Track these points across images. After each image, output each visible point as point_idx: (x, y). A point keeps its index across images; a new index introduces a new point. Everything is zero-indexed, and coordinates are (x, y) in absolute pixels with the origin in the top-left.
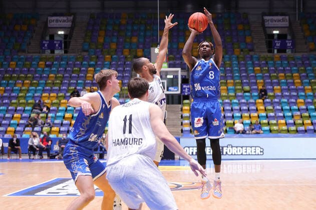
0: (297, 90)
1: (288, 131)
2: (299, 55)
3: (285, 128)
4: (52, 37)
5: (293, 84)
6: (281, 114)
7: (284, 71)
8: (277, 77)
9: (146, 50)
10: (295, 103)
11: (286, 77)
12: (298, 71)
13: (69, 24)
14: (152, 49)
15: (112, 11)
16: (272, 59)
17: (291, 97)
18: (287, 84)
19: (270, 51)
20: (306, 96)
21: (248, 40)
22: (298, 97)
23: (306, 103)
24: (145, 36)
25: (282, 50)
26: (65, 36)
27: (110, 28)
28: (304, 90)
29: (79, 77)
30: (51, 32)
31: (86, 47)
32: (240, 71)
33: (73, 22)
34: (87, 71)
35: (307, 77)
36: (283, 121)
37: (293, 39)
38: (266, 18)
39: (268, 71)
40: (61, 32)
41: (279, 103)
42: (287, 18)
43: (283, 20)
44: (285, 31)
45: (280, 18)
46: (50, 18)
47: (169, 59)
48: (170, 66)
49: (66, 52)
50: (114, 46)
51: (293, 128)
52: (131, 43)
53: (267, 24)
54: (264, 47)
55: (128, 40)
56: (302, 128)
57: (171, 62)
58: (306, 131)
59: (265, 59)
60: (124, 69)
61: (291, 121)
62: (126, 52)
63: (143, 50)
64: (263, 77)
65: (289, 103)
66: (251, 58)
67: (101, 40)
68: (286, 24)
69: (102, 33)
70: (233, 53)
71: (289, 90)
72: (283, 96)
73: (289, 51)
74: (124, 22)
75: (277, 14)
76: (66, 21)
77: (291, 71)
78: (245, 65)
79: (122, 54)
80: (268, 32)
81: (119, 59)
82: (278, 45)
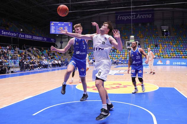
0: (171, 46)
2: (172, 36)
6: (168, 49)
11: (169, 39)
14: (130, 36)
15: (119, 27)
16: (164, 38)
18: (169, 41)
19: (163, 36)
21: (157, 33)
22: (172, 48)
23: (174, 50)
28: (173, 46)
35: (175, 39)
36: (168, 51)
37: (170, 32)
38: (162, 26)
39: (163, 41)
42: (168, 26)
44: (167, 30)
45: (166, 26)
53: (162, 28)
54: (161, 35)
59: (162, 38)
61: (170, 55)
66: (158, 38)
68: (168, 28)
73: (168, 35)
78: (156, 40)
79: (122, 38)
80: (162, 31)
82: (165, 34)
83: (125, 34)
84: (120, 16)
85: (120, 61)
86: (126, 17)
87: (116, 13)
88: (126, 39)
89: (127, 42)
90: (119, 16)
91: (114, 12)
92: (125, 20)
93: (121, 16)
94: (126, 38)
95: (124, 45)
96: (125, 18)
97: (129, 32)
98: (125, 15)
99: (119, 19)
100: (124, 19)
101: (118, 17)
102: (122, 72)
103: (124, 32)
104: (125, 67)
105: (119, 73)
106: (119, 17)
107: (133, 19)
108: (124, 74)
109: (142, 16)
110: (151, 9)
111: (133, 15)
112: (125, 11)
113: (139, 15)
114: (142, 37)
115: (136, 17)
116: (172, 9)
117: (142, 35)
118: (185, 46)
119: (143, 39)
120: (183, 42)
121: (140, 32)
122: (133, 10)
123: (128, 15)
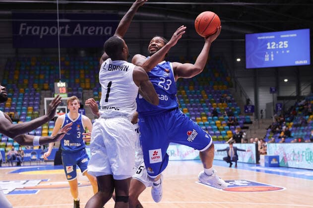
9: (50, 84)
14: (55, 83)
24: (50, 75)
27: (23, 68)
31: (5, 83)
47: (68, 91)
48: (69, 96)
50: (26, 82)
52: (39, 79)
55: (37, 77)
57: (70, 93)
60: (34, 98)
62: (36, 86)
63: (49, 85)
67: (16, 77)
69: (17, 72)
74: (33, 64)
79: (33, 87)
81: (31, 91)
83: (42, 77)
84: (25, 24)
85: (29, 155)
86: (43, 28)
87: (14, 16)
88: (43, 92)
89: (46, 99)
90: (22, 25)
91: (9, 12)
92: (41, 37)
93: (29, 24)
94: (43, 89)
95: (39, 108)
96: (40, 32)
97: (52, 72)
98: (41, 24)
99: (24, 32)
100: (37, 33)
101: (21, 29)
102: (33, 183)
103: (38, 72)
104: (41, 169)
105: (24, 188)
106: (24, 26)
107: (63, 35)
108: (39, 190)
109: (87, 30)
110: (111, 12)
111: (62, 24)
112: (41, 11)
113: (79, 26)
114: (88, 86)
115: (70, 31)
116: (161, 16)
117: (87, 81)
118: (194, 111)
119: (92, 91)
120: (189, 102)
121: (82, 72)
122: (63, 12)
123: (50, 25)
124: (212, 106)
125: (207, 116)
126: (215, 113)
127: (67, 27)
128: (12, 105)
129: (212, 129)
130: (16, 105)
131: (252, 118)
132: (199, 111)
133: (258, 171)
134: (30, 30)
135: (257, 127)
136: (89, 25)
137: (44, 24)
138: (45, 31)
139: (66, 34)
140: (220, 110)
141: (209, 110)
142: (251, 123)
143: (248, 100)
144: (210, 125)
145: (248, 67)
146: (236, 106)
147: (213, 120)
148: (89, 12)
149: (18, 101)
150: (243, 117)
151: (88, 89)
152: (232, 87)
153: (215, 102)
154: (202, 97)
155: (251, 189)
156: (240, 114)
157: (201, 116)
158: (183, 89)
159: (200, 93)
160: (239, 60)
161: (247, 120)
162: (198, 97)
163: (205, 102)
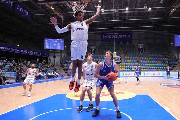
0: (145, 61)
1: (144, 70)
2: (146, 53)
3: (143, 69)
4: (91, 50)
5: (145, 59)
6: (142, 66)
7: (142, 57)
8: (141, 58)
10: (145, 64)
11: (143, 58)
12: (146, 56)
13: (95, 47)
14: (113, 52)
15: (104, 44)
16: (140, 54)
17: (144, 62)
18: (143, 59)
19: (139, 52)
20: (148, 62)
21: (134, 50)
22: (146, 62)
23: (148, 64)
25: (142, 52)
26: (94, 50)
27: (104, 48)
28: (147, 61)
29: (97, 59)
30: (91, 49)
31: (99, 52)
32: (133, 57)
33: (96, 47)
34: (99, 57)
35: (148, 58)
36: (143, 68)
37: (145, 49)
38: (138, 45)
39: (139, 57)
40: (93, 49)
41: (142, 64)
42: (143, 45)
43: (142, 45)
44: (143, 48)
45: (141, 45)
46: (91, 46)
47: (117, 54)
48: (117, 56)
49: (94, 53)
51: (145, 69)
53: (139, 46)
54: (138, 51)
56: (147, 69)
58: (148, 70)
59: (138, 54)
61: (145, 68)
64: (138, 58)
65: (144, 64)
66: (135, 54)
67: (102, 50)
68: (143, 46)
69: (102, 49)
70: (131, 53)
71: (144, 61)
72: (142, 62)
73: (144, 52)
74: (107, 46)
75: (141, 44)
76: (94, 47)
77: (144, 56)
78: (134, 55)
80: (139, 48)
82: (141, 51)
87: (101, 33)
92: (109, 39)
93: (106, 35)
96: (109, 37)
97: (112, 49)
98: (109, 35)
99: (104, 37)
101: (104, 36)
103: (108, 49)
109: (122, 36)
110: (130, 30)
111: (115, 34)
112: (109, 31)
113: (120, 35)
114: (123, 53)
115: (117, 36)
116: (146, 31)
117: (123, 51)
118: (156, 61)
119: (124, 54)
120: (155, 58)
121: (121, 49)
122: (116, 31)
123: (112, 35)
124: (163, 59)
125: (161, 62)
126: (163, 61)
127: (117, 35)
128: (101, 59)
129: (162, 67)
130: (102, 59)
131: (177, 63)
132: (158, 61)
133: (179, 81)
134: (106, 37)
135: (178, 66)
136: (124, 34)
137: (110, 35)
138: (110, 37)
139: (116, 37)
140: (165, 60)
141: (162, 61)
142: (176, 65)
143: (175, 57)
144: (162, 65)
145: (175, 46)
146: (171, 59)
147: (163, 64)
148: (123, 30)
149: (102, 57)
150: (173, 63)
151: (123, 54)
152: (169, 53)
153: (164, 58)
154: (159, 56)
155: (177, 87)
156: (172, 62)
157: (159, 62)
158: (153, 54)
159: (159, 55)
160: (172, 44)
161: (175, 64)
162: (158, 56)
163: (160, 58)
